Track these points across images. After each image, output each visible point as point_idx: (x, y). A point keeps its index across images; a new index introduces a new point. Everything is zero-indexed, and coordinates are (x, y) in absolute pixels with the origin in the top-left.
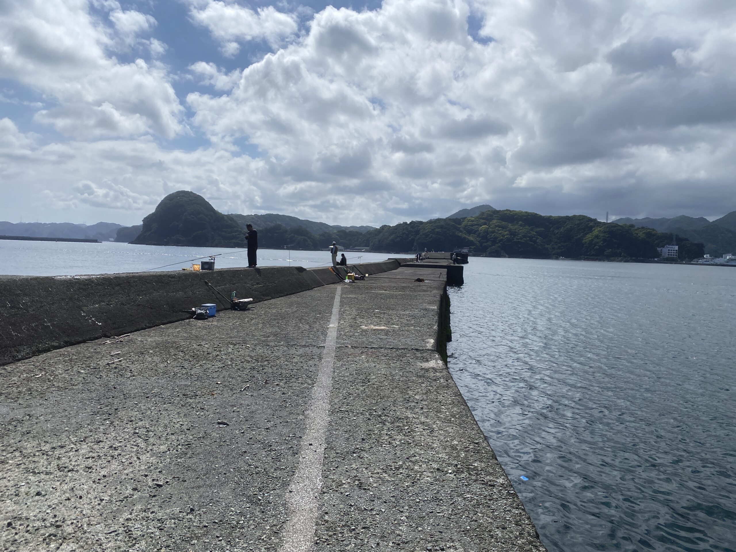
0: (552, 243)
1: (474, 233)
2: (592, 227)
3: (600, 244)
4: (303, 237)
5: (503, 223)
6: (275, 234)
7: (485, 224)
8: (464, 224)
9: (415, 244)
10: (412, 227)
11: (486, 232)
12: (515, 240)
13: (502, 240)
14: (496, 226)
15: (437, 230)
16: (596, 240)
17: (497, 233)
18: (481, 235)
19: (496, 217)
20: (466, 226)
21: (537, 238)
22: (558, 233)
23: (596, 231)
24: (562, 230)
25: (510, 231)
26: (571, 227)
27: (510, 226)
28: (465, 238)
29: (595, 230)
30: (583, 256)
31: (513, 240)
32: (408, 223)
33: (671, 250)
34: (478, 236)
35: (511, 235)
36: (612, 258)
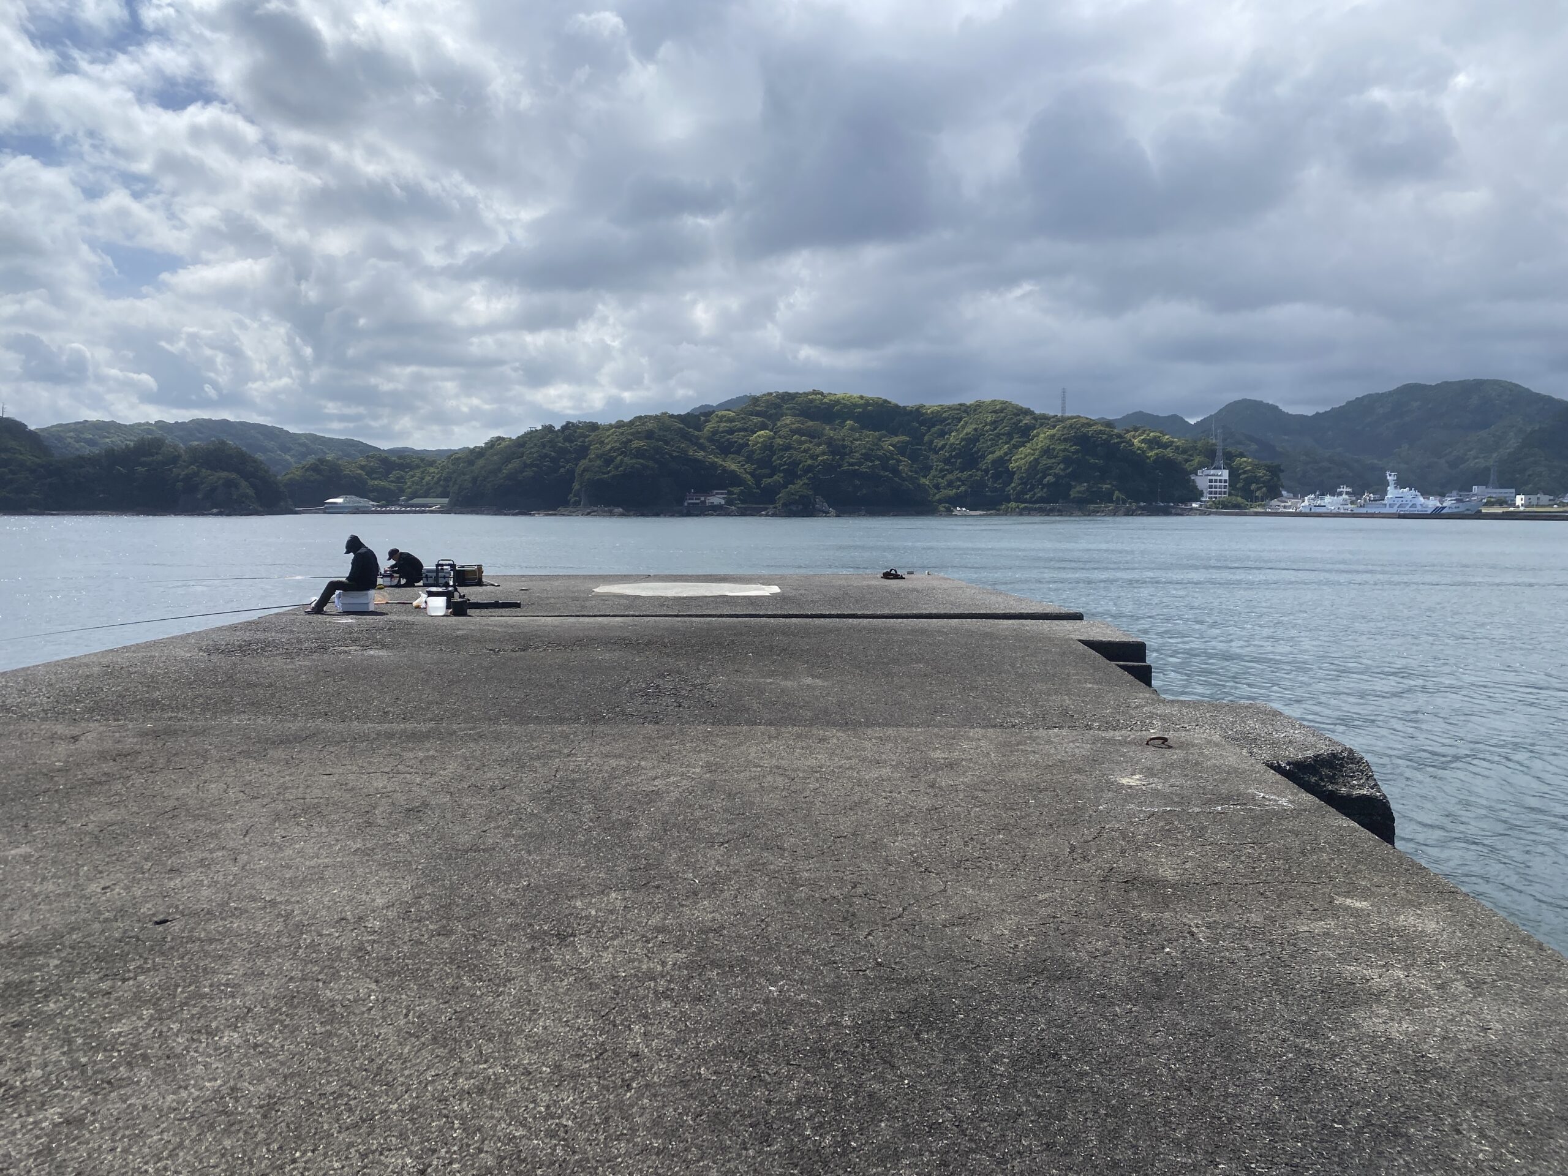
0: (933, 472)
1: (738, 452)
2: (1029, 428)
3: (1059, 469)
4: (224, 474)
5: (811, 423)
6: (139, 469)
7: (763, 427)
8: (709, 427)
9: (576, 486)
10: (569, 439)
11: (768, 447)
12: (845, 467)
13: (810, 469)
14: (794, 432)
15: (636, 444)
16: (1045, 461)
17: (795, 449)
18: (756, 456)
19: (788, 409)
20: (715, 432)
21: (899, 461)
22: (944, 446)
23: (1042, 438)
24: (953, 438)
25: (830, 442)
26: (976, 430)
27: (828, 431)
28: (714, 465)
29: (1037, 435)
30: (1013, 505)
31: (840, 466)
32: (557, 427)
33: (1216, 481)
34: (749, 459)
35: (833, 453)
36: (1092, 507)
